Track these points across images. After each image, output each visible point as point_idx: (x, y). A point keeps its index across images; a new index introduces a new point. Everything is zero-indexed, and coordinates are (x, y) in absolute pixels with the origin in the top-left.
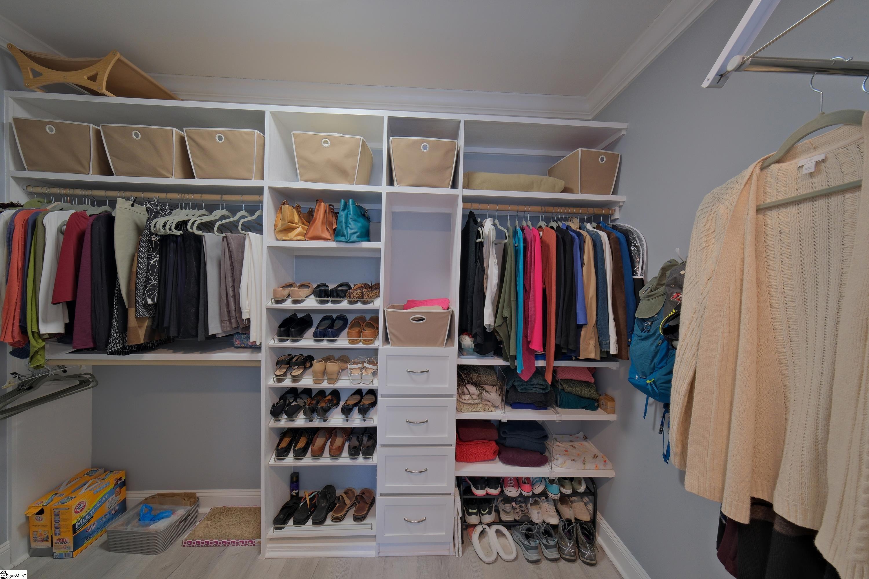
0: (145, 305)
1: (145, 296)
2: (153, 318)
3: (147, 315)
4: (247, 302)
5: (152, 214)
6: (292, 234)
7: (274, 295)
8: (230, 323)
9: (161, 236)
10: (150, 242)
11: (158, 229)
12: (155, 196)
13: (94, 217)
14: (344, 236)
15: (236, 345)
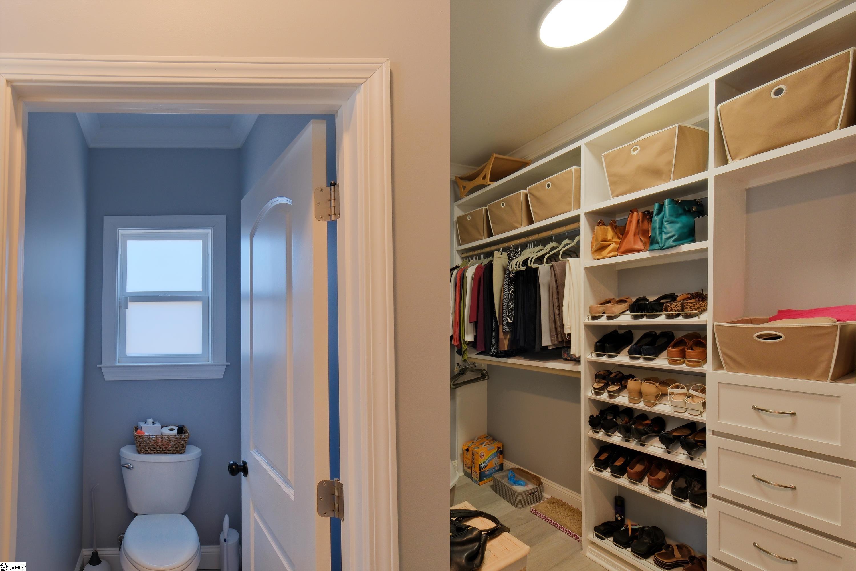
0: (508, 323)
1: (507, 317)
2: (511, 332)
3: (508, 330)
4: (569, 319)
5: (511, 258)
6: (605, 252)
7: (591, 312)
8: (557, 337)
9: (515, 273)
10: (509, 278)
11: (513, 269)
12: (512, 244)
13: (485, 266)
14: (657, 243)
15: (564, 357)
